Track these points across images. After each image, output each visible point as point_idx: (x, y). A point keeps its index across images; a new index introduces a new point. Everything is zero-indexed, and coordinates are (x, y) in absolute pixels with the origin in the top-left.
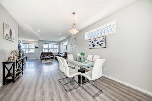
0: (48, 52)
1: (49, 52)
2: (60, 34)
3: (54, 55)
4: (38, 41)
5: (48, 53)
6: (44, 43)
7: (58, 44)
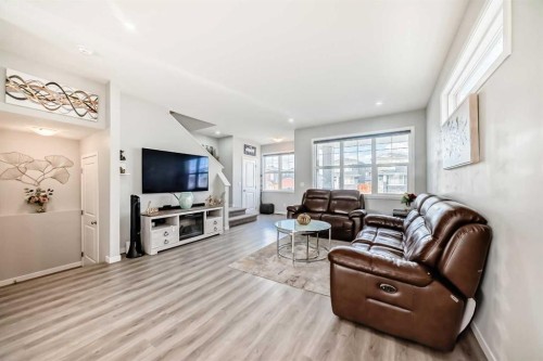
0: (337, 188)
4: (293, 135)
5: (331, 194)
6: (316, 142)
7: (412, 129)
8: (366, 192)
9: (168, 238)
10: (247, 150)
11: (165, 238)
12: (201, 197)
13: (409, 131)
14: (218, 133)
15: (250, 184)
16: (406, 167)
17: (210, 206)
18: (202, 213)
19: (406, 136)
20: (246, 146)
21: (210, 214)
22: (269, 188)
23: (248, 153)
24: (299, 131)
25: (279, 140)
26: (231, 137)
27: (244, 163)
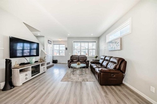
1: (81, 56)
3: (88, 61)
5: (79, 56)
6: (74, 42)
7: (96, 41)
8: (87, 56)
9: (27, 77)
10: (49, 42)
11: (26, 77)
12: (37, 58)
13: (96, 42)
14: (39, 34)
15: (50, 53)
16: (95, 50)
17: (41, 62)
18: (39, 65)
19: (95, 43)
20: (48, 41)
21: (42, 65)
22: (55, 55)
23: (49, 43)
24: (69, 38)
25: (60, 40)
26: (44, 36)
27: (48, 46)
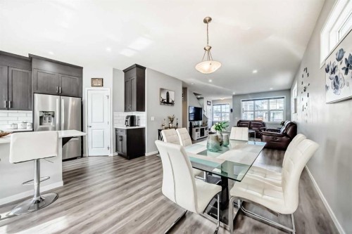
0: (253, 119)
1: (253, 121)
2: (255, 72)
4: (231, 97)
6: (243, 101)
13: (284, 98)
23: (208, 104)
26: (203, 98)
